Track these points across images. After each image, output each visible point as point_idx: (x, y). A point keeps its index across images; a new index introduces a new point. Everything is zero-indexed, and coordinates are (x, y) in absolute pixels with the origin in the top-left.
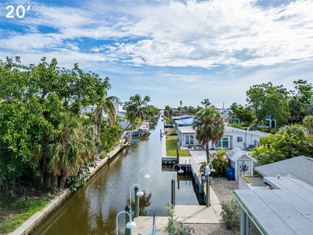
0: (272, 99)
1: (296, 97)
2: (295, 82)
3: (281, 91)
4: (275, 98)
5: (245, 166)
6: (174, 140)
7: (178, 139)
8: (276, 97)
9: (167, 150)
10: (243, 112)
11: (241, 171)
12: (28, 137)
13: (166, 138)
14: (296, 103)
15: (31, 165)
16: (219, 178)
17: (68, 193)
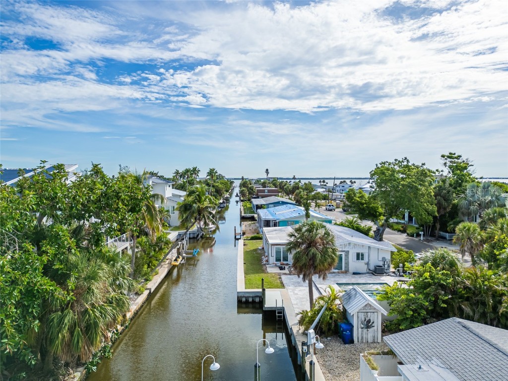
0: (410, 187)
1: (446, 179)
2: (443, 156)
3: (422, 173)
4: (413, 185)
5: (369, 321)
6: (256, 250)
7: (263, 248)
8: (415, 183)
9: (246, 273)
10: (365, 203)
11: (362, 328)
12: (16, 313)
13: (244, 245)
14: (445, 189)
15: (22, 354)
16: (329, 338)
17: (82, 374)
